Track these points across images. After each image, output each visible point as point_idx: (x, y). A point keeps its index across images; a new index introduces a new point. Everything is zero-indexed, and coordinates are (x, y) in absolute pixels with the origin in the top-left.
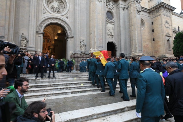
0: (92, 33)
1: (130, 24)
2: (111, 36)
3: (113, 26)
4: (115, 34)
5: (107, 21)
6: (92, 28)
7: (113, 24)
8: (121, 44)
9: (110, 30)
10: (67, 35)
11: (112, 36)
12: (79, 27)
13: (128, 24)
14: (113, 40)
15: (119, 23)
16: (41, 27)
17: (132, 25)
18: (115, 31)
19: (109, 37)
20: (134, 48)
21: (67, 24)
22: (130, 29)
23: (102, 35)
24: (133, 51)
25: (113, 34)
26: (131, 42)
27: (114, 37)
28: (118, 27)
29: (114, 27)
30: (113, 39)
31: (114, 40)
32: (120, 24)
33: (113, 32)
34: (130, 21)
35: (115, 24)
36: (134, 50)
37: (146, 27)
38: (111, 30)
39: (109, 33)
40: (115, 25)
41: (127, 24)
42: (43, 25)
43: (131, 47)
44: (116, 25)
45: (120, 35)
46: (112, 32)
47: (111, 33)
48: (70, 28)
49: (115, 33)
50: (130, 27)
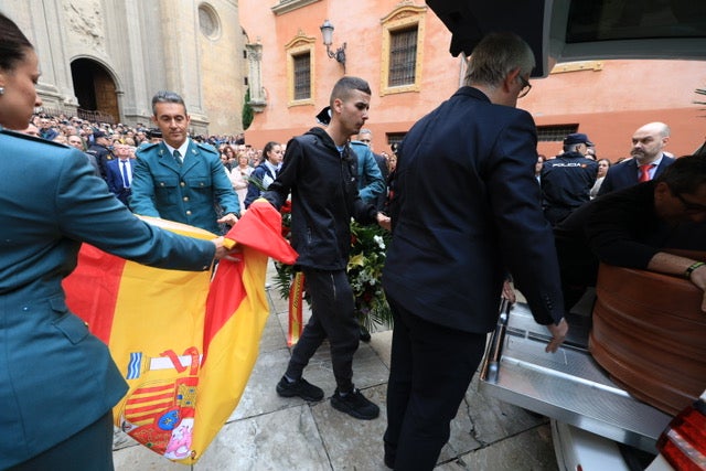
2: (91, 37)
8: (131, 75)
9: (81, 9)
11: (95, 36)
13: (154, 9)
14: (99, 54)
18: (106, 21)
19: (81, 37)
22: (161, 28)
23: (32, 24)
25: (98, 31)
26: (168, 75)
28: (116, 7)
29: (103, 5)
30: (99, 49)
31: (105, 54)
34: (162, 3)
37: (225, 36)
38: (89, 14)
39: (82, 23)
45: (128, 42)
46: (94, 21)
47: (88, 24)
49: (106, 29)
50: (163, 25)
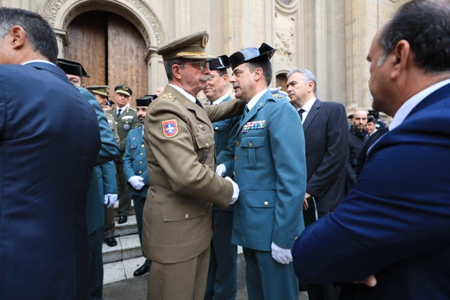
0: (230, 38)
1: (344, 18)
2: (287, 55)
3: (292, 24)
4: (297, 50)
5: (276, 7)
6: (230, 21)
7: (293, 19)
9: (283, 35)
10: (150, 43)
11: (289, 54)
12: (188, 17)
13: (338, 18)
15: (310, 14)
16: (54, 11)
17: (353, 21)
18: (297, 41)
19: (280, 57)
20: (356, 92)
21: (147, 7)
22: (345, 32)
24: (353, 102)
25: (291, 50)
26: (349, 73)
27: (294, 59)
28: (306, 26)
29: (297, 28)
30: (291, 64)
32: (314, 17)
33: (293, 43)
34: (347, 9)
35: (297, 19)
36: (356, 98)
38: (287, 38)
39: (282, 46)
40: (299, 21)
41: (335, 18)
42: (59, 4)
43: (345, 90)
44: (301, 22)
45: (315, 52)
46: (290, 43)
47: (286, 45)
48: (158, 21)
49: (297, 46)
50: (347, 28)
